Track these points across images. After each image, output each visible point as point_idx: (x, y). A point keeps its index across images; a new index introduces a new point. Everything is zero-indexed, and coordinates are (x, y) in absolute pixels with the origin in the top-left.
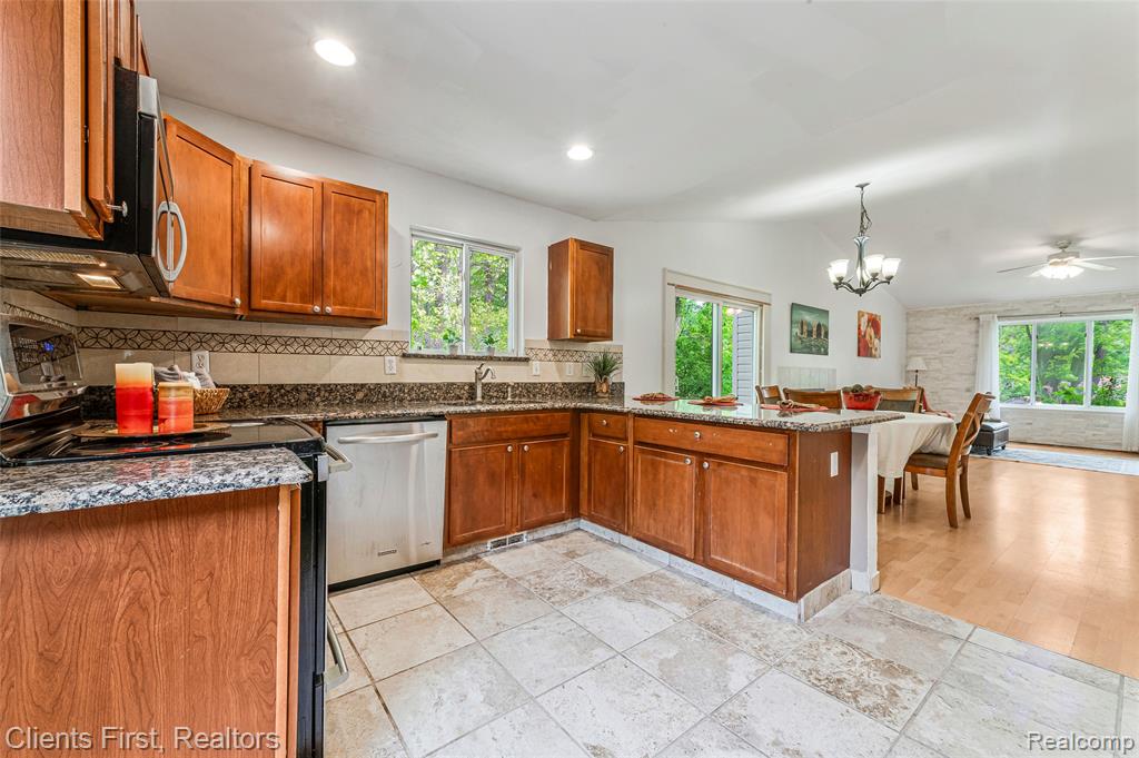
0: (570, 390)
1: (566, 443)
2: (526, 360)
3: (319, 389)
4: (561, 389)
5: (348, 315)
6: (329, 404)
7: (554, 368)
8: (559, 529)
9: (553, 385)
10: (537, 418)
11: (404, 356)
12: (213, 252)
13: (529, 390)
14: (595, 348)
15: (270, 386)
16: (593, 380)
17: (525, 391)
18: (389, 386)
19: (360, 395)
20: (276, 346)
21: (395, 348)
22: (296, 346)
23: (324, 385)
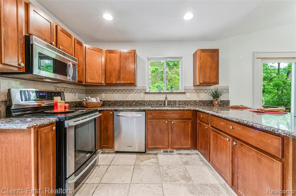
0: (202, 103)
1: (190, 122)
2: (184, 93)
3: (125, 102)
4: (198, 102)
5: (126, 83)
6: (127, 106)
7: (196, 95)
8: (189, 152)
9: (195, 101)
10: (178, 113)
11: (146, 93)
12: (97, 72)
13: (186, 103)
14: (213, 88)
15: (115, 101)
16: (212, 99)
17: (184, 103)
18: (141, 101)
19: (134, 103)
20: (116, 92)
21: (143, 91)
22: (120, 91)
23: (126, 101)
